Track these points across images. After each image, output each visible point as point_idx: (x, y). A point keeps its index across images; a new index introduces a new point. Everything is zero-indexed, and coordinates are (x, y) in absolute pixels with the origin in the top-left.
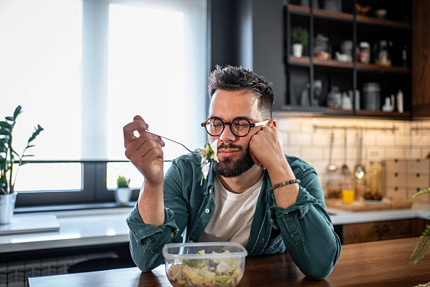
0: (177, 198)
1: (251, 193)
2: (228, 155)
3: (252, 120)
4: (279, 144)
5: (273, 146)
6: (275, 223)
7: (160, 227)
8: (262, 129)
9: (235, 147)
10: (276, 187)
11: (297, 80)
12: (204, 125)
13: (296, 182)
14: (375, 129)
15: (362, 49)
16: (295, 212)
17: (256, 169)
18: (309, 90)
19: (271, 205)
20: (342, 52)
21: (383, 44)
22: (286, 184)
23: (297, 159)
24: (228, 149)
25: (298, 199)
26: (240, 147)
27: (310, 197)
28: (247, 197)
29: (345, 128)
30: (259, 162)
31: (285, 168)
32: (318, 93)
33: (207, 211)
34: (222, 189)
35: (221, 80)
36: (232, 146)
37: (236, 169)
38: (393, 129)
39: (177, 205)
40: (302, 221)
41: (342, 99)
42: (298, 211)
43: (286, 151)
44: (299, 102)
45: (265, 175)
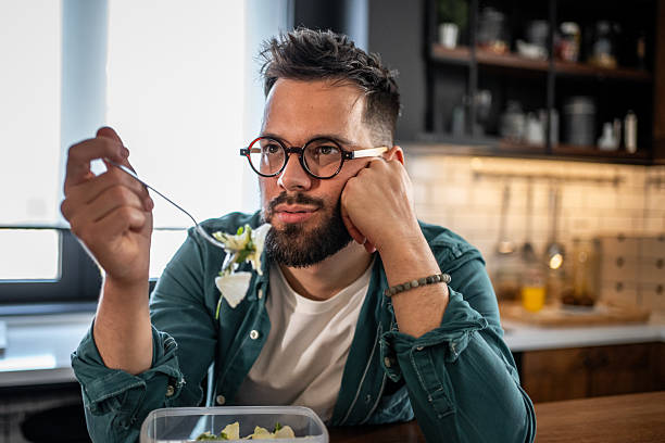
0: (191, 307)
1: (345, 301)
2: (293, 218)
3: (348, 143)
4: (405, 197)
5: (392, 202)
6: (395, 367)
7: (141, 375)
8: (368, 165)
9: (307, 200)
10: (398, 292)
11: (447, 91)
12: (246, 152)
13: (441, 281)
14: (583, 179)
15: (566, 36)
16: (437, 348)
17: (355, 252)
18: (467, 110)
19: (387, 328)
20: (528, 41)
21: (604, 27)
22: (421, 284)
23: (443, 230)
24: (294, 205)
25: (446, 317)
26: (320, 204)
27: (472, 314)
28: (337, 308)
29: (530, 178)
30: (361, 236)
31: (419, 250)
32: (484, 114)
33: (254, 334)
34: (287, 291)
35: (284, 57)
36: (302, 199)
37: (309, 249)
38: (616, 181)
39: (190, 322)
40: (453, 367)
41: (526, 125)
42: (446, 344)
43: (421, 213)
44: (449, 128)
45: (376, 264)
